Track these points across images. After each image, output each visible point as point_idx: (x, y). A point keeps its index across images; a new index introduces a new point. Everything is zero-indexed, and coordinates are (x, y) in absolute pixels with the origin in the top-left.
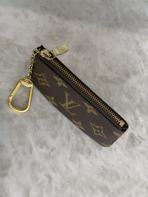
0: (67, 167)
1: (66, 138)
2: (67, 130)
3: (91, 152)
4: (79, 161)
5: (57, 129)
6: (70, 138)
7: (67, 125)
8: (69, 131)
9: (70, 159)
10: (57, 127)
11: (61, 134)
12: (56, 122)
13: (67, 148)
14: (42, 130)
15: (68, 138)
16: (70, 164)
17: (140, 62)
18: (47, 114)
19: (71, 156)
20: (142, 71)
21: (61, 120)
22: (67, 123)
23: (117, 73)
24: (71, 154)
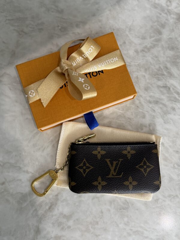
0: (167, 129)
1: (152, 111)
2: (149, 107)
3: (175, 108)
4: (171, 119)
5: (142, 111)
6: (155, 110)
7: (146, 103)
8: (150, 106)
9: (165, 123)
10: (141, 109)
11: (147, 112)
12: (138, 107)
13: (157, 118)
14: (133, 119)
15: (153, 111)
16: (167, 126)
17: (161, 14)
18: (128, 106)
19: (164, 120)
20: (167, 20)
21: (140, 103)
22: (145, 102)
23: (151, 37)
24: (163, 119)
